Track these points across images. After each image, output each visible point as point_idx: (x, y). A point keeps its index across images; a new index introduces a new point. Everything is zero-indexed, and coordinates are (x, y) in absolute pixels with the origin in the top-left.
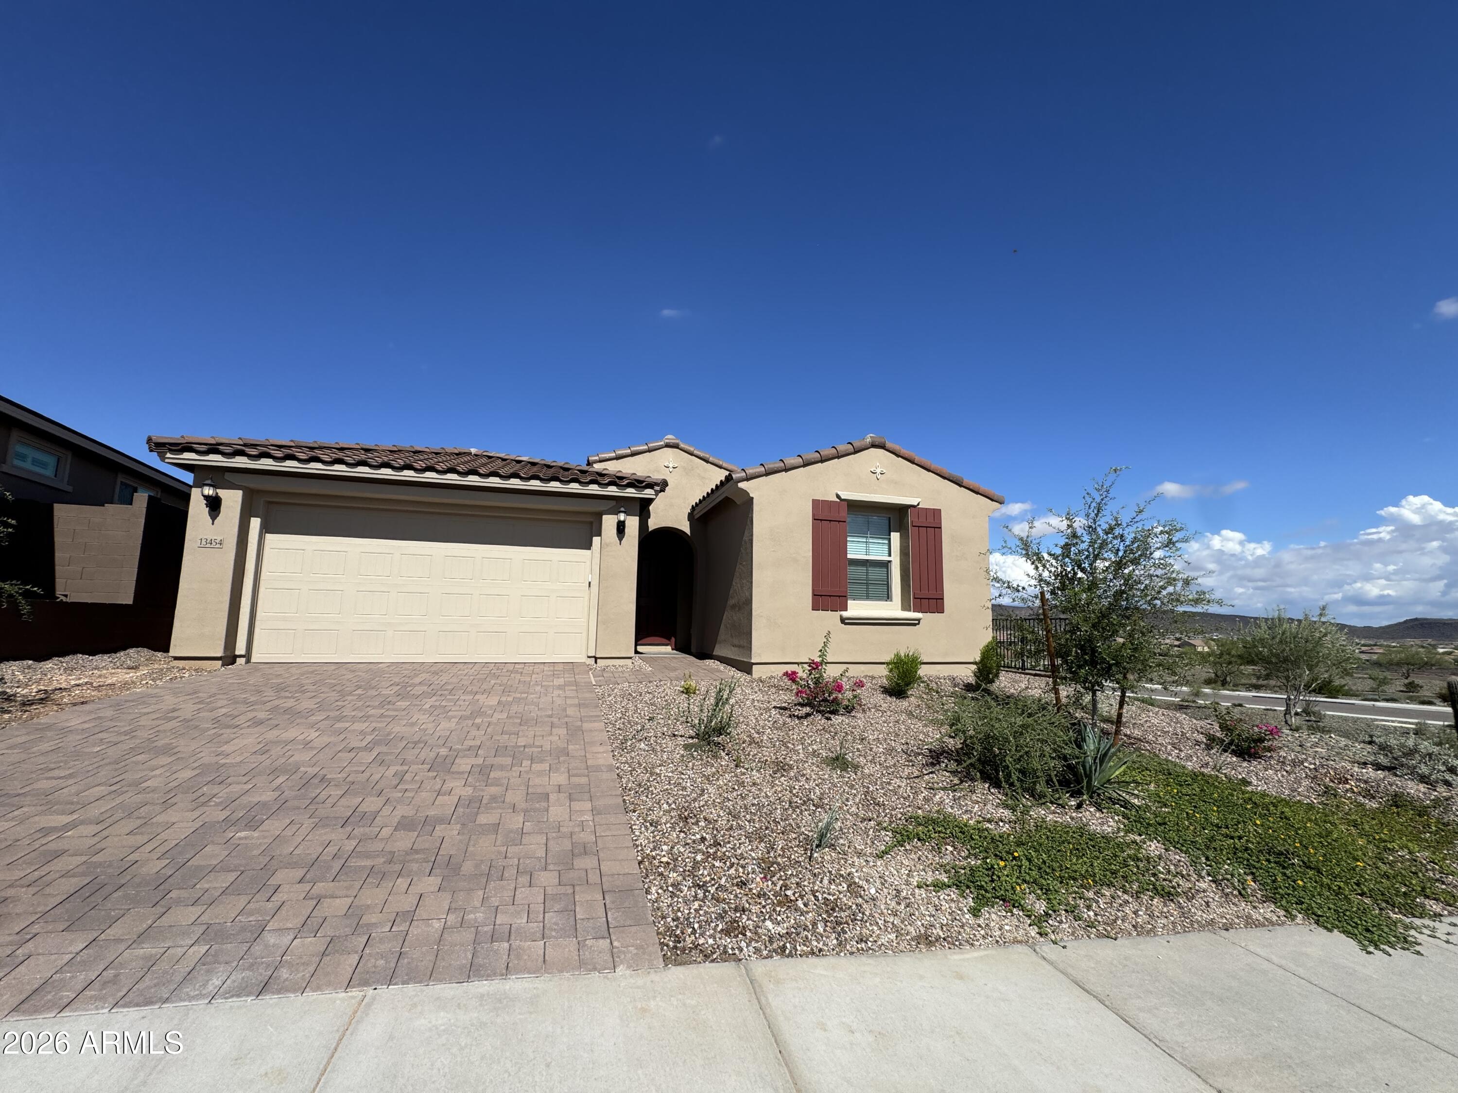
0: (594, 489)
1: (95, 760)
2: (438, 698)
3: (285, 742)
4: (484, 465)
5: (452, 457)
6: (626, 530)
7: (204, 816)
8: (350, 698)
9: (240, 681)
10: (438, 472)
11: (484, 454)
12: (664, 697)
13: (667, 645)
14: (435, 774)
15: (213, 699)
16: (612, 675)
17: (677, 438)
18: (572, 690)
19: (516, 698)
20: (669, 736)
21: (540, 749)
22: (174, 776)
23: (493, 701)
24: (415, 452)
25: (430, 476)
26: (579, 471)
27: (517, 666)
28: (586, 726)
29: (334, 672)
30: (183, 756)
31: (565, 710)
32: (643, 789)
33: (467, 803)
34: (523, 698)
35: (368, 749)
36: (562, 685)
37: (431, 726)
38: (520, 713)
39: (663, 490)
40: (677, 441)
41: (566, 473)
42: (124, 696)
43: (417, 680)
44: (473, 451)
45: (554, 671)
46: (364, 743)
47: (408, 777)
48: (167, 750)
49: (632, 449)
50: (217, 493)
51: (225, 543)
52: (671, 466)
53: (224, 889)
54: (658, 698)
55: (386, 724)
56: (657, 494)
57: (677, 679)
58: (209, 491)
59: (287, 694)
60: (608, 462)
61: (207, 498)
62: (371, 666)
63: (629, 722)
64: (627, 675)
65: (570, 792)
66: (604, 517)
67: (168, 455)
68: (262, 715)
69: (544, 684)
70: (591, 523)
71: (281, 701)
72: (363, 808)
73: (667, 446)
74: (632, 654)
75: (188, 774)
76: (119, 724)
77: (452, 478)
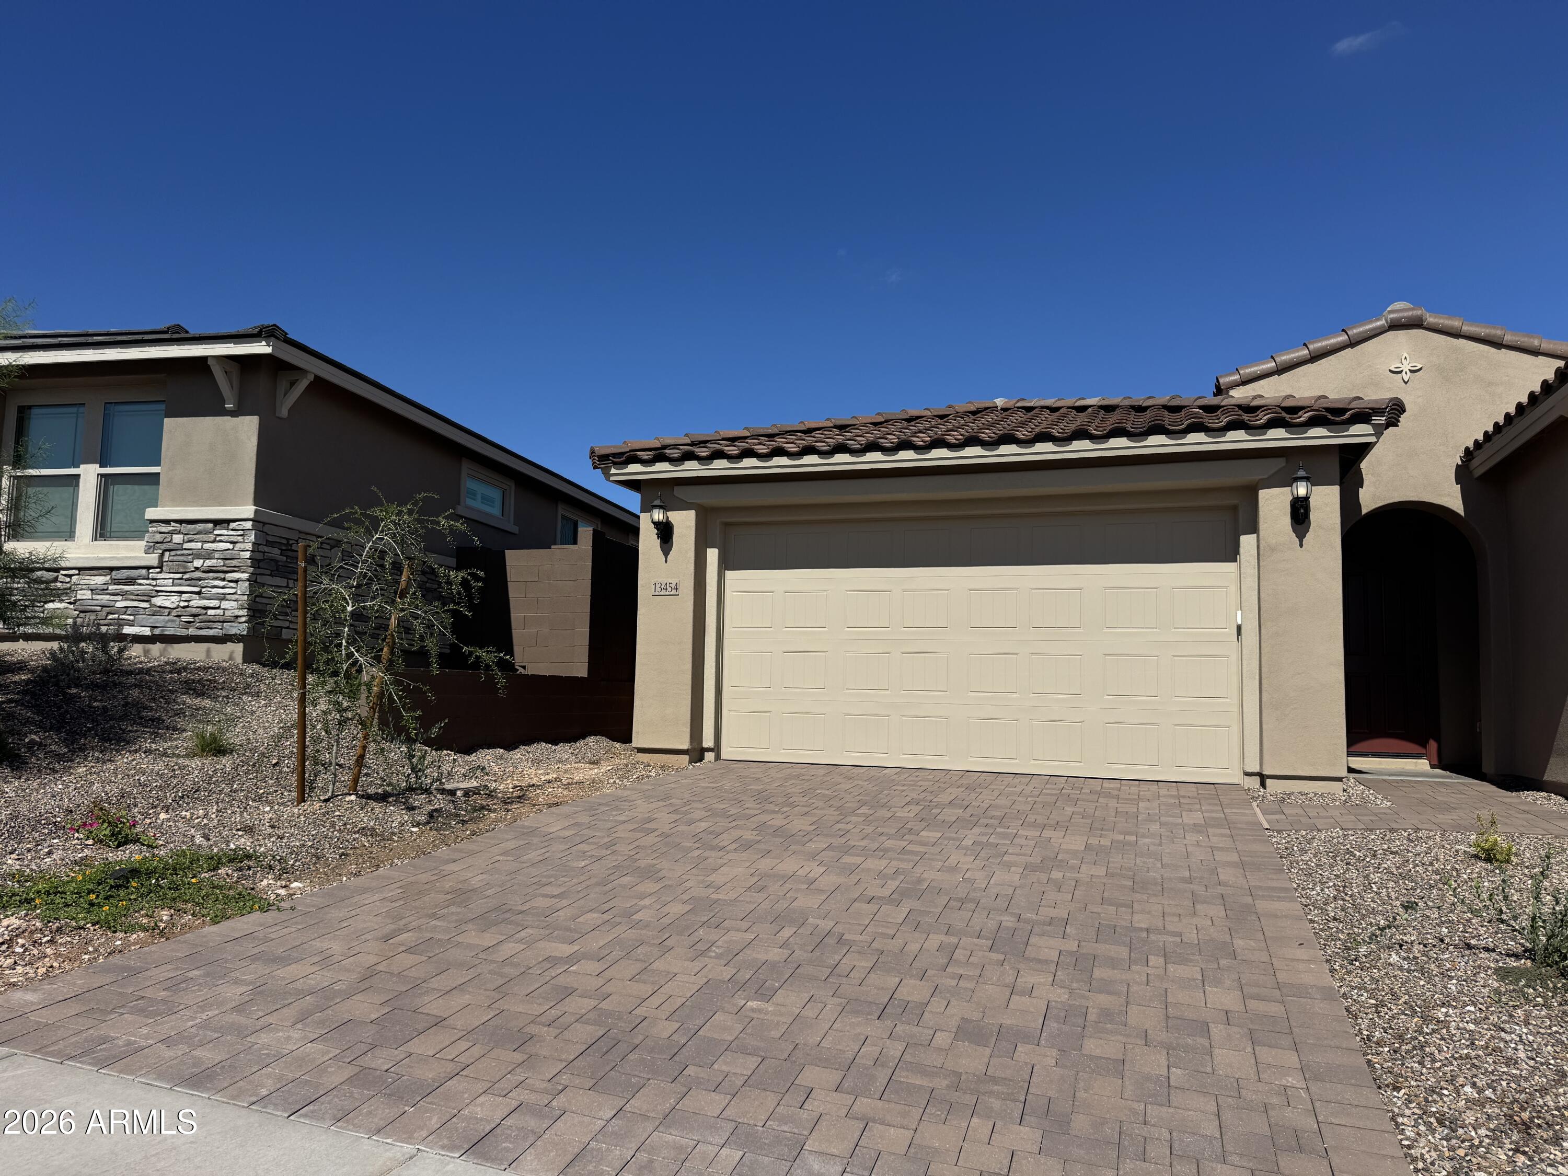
0: (1237, 439)
1: (583, 878)
2: (983, 830)
3: (783, 877)
4: (1023, 424)
5: (967, 419)
6: (1312, 516)
7: (706, 970)
8: (854, 819)
9: (715, 785)
10: (950, 446)
11: (1019, 404)
12: (1431, 864)
13: (1418, 756)
14: (1001, 957)
15: (688, 807)
16: (1301, 812)
17: (1417, 305)
18: (1223, 835)
19: (1118, 842)
20: (1456, 946)
21: (1178, 940)
22: (666, 910)
23: (1076, 843)
24: (910, 420)
25: (940, 456)
26: (1203, 407)
27: (1106, 784)
28: (1262, 905)
29: (825, 779)
30: (670, 883)
31: (1215, 871)
32: (1409, 1047)
33: (1063, 1014)
34: (1129, 843)
35: (894, 900)
36: (1200, 825)
37: (979, 876)
38: (1130, 869)
39: (1393, 422)
40: (1419, 312)
41: (1175, 416)
42: (595, 797)
43: (944, 798)
44: (1000, 402)
45: (1179, 797)
46: (886, 893)
47: (959, 954)
48: (650, 873)
49: (1311, 347)
50: (668, 518)
51: (681, 588)
52: (1406, 367)
53: (746, 1077)
54: (1416, 866)
55: (912, 864)
56: (1379, 433)
57: (1457, 828)
58: (658, 515)
59: (772, 807)
60: (1262, 382)
61: (657, 524)
62: (873, 772)
63: (1356, 908)
64: (1336, 813)
65: (1251, 1026)
66: (1263, 494)
67: (613, 471)
68: (749, 835)
69: (1163, 819)
70: (1235, 508)
71: (768, 817)
72: (902, 993)
73: (1395, 326)
74: (1343, 773)
75: (677, 909)
76: (597, 834)
77: (974, 454)
